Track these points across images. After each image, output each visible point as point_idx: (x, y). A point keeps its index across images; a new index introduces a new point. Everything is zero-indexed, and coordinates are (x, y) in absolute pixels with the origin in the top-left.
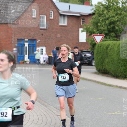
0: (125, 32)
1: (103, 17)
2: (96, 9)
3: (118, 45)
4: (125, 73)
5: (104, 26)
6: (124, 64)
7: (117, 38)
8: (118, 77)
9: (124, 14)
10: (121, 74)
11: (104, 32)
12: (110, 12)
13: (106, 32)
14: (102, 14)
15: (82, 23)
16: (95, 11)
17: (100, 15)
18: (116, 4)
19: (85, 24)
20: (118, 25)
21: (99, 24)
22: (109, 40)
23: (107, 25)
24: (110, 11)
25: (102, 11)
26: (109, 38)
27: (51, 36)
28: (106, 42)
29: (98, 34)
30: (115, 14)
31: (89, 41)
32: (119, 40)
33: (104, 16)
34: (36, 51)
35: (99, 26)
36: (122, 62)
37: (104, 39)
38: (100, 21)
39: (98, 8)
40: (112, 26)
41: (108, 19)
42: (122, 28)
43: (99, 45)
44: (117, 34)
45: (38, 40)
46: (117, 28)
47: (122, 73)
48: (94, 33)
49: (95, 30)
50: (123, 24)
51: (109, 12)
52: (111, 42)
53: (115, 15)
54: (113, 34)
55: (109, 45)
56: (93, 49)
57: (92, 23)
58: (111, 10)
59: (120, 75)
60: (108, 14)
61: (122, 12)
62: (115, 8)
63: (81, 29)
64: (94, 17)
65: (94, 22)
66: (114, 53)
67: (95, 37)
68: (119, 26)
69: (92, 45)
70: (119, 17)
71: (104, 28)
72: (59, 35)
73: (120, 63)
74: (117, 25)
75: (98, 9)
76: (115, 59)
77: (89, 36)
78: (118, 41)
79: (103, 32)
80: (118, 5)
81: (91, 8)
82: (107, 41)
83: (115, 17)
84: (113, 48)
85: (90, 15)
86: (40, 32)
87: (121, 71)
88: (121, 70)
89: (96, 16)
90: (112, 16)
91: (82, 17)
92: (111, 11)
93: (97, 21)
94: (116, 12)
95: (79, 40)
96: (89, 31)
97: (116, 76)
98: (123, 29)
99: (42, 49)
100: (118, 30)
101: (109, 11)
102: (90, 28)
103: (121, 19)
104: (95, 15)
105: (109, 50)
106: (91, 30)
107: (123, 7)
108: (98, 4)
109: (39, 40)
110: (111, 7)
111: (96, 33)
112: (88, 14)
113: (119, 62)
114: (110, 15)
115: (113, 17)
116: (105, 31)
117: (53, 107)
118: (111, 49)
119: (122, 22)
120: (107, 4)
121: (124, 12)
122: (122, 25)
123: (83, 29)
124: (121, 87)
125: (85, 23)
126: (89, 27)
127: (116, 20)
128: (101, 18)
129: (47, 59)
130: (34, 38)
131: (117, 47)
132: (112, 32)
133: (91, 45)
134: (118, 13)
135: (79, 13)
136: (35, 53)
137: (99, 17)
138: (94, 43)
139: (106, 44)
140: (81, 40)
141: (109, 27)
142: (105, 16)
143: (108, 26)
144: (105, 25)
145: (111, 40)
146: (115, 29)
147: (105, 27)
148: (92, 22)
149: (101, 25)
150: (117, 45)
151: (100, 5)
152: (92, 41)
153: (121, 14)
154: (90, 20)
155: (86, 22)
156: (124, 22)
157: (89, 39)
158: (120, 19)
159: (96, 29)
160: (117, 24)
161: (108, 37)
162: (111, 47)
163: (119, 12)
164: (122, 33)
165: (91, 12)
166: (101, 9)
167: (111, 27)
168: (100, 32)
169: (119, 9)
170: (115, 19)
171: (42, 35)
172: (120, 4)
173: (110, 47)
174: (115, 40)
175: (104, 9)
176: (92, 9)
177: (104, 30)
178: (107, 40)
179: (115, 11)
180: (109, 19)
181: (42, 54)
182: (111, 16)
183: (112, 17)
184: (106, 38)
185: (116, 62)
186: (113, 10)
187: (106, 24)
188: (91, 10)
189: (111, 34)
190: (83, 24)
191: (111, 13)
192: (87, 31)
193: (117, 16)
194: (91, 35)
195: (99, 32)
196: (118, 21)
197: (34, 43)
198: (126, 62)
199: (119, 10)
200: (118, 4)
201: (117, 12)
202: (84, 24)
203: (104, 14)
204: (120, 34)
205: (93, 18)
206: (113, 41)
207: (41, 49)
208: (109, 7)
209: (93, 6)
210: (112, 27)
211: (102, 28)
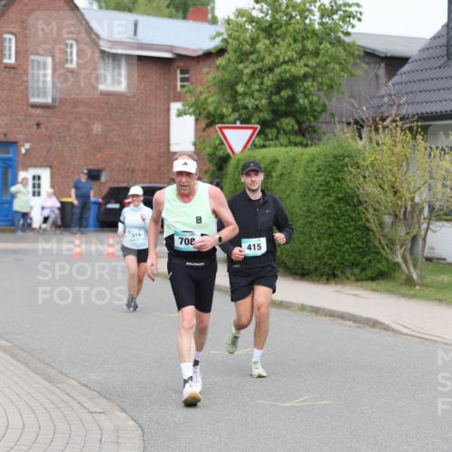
0: (332, 115)
1: (254, 62)
2: (230, 36)
3: (308, 162)
4: (330, 259)
5: (256, 94)
6: (329, 227)
7: (304, 136)
8: (307, 274)
9: (327, 51)
10: (317, 262)
11: (258, 117)
12: (278, 43)
13: (266, 115)
14: (252, 53)
15: (179, 84)
16: (225, 40)
17: (243, 56)
18: (298, 17)
19: (191, 87)
20: (307, 92)
21: (240, 89)
22: (276, 145)
23: (266, 90)
24: (278, 40)
25: (249, 41)
26: (277, 138)
27: (69, 130)
28: (264, 150)
29: (238, 124)
30: (296, 52)
31: (205, 148)
32: (309, 142)
33: (257, 58)
34: (15, 182)
35: (240, 95)
36: (320, 223)
37: (259, 141)
38: (245, 78)
39: (237, 31)
40: (285, 94)
41: (271, 70)
42: (321, 102)
43: (239, 161)
44: (304, 122)
45: (23, 145)
46: (303, 101)
47: (319, 259)
48: (222, 118)
49: (227, 108)
50: (325, 88)
51: (276, 46)
52: (284, 150)
53: (295, 56)
54: (288, 124)
55: (277, 161)
56: (217, 178)
57: (215, 84)
58: (283, 37)
59: (312, 268)
60: (271, 53)
61: (322, 46)
62: (295, 31)
63: (176, 107)
64: (221, 61)
65: (222, 81)
66: (293, 190)
67: (227, 132)
68: (311, 94)
69: (215, 161)
70: (312, 63)
71: (256, 103)
72: (97, 128)
73: (314, 225)
74: (304, 92)
75: (235, 34)
76: (297, 210)
77: (204, 130)
78: (306, 146)
79: (255, 115)
80: (307, 21)
81: (212, 29)
82: (270, 146)
83: (297, 64)
84: (290, 173)
85: (208, 55)
86: (31, 115)
87: (319, 254)
88: (317, 249)
89: (229, 60)
90: (286, 59)
91: (181, 64)
92: (282, 43)
93: (233, 78)
94: (298, 46)
95: (168, 144)
96: (204, 113)
97: (299, 271)
98: (325, 105)
99: (39, 178)
100: (308, 110)
101: (274, 43)
102: (210, 100)
103: (319, 70)
104: (226, 55)
105: (274, 179)
106: (211, 108)
107: (325, 29)
108: (237, 17)
109: (27, 146)
110: (284, 29)
111: (231, 119)
112: (200, 53)
113: (311, 223)
114: (277, 57)
115: (291, 61)
116: (261, 111)
117: (75, 383)
118: (282, 175)
119: (320, 80)
120: (268, 18)
121: (329, 46)
122: (319, 90)
123: (183, 105)
124: (316, 311)
125: (192, 84)
126: (206, 99)
127: (302, 72)
128: (246, 67)
129: (57, 212)
130: (11, 138)
131: (302, 168)
132: (286, 115)
133: (211, 161)
134: (308, 50)
135: (170, 49)
136: (13, 189)
137: (241, 62)
138: (220, 153)
139: (263, 158)
140: (178, 144)
141: (275, 98)
142: (263, 59)
143: (272, 93)
144: (260, 91)
145: (281, 145)
146: (297, 105)
147: (260, 99)
148: (216, 80)
149: (247, 91)
150: (303, 163)
151: (244, 19)
152: (216, 148)
153: (316, 53)
154: (208, 73)
155: (193, 79)
156: (328, 82)
157: (204, 140)
158: (315, 72)
159: (230, 105)
160: (302, 89)
161: (271, 133)
162: (284, 167)
163: (310, 45)
164: (321, 119)
165: (211, 45)
166: (248, 35)
167: (281, 97)
168: (244, 117)
169: (309, 35)
170: (298, 69)
171: (38, 125)
172: (313, 18)
173: (279, 168)
174: (296, 145)
175: (258, 34)
176: (214, 34)
177: (257, 108)
178: (267, 143)
179: (295, 40)
180: (277, 71)
181: (37, 194)
182: (281, 59)
183: (285, 62)
184: (266, 139)
185: (301, 221)
186: (289, 39)
187: (265, 87)
188: (214, 38)
189: (281, 123)
190: (182, 86)
191: (283, 50)
192: (197, 112)
193: (304, 58)
194: (211, 124)
195: (240, 115)
196: (305, 76)
197: (11, 155)
198: (335, 220)
199: (312, 37)
200: (306, 18)
201: (304, 46)
202: (186, 89)
203: (258, 52)
204: (313, 124)
205: (218, 68)
206: (288, 149)
207: (34, 178)
208: (277, 29)
209: (220, 23)
210: (286, 96)
211: (250, 102)
